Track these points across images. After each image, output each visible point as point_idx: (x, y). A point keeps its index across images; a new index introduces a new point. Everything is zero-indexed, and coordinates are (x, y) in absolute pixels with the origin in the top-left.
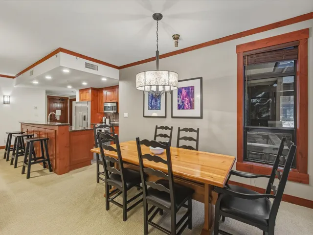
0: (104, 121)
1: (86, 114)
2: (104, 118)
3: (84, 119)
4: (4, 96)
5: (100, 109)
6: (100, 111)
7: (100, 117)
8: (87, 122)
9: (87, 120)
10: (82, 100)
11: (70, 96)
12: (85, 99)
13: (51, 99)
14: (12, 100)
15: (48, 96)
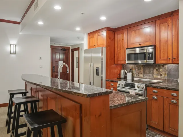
0: (122, 76)
1: (99, 66)
2: (122, 72)
3: (97, 74)
4: (11, 45)
5: (117, 58)
6: (117, 61)
7: (116, 71)
8: (102, 77)
9: (102, 74)
10: (92, 47)
11: (72, 46)
12: (97, 46)
13: (54, 49)
14: (18, 49)
15: (51, 46)
